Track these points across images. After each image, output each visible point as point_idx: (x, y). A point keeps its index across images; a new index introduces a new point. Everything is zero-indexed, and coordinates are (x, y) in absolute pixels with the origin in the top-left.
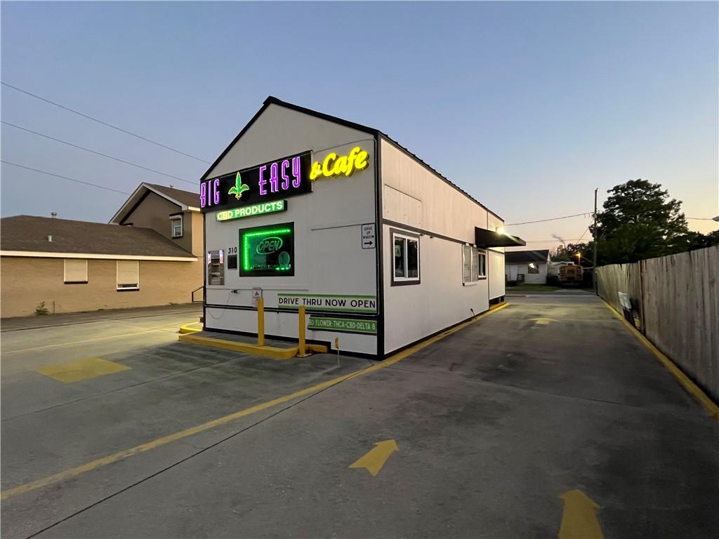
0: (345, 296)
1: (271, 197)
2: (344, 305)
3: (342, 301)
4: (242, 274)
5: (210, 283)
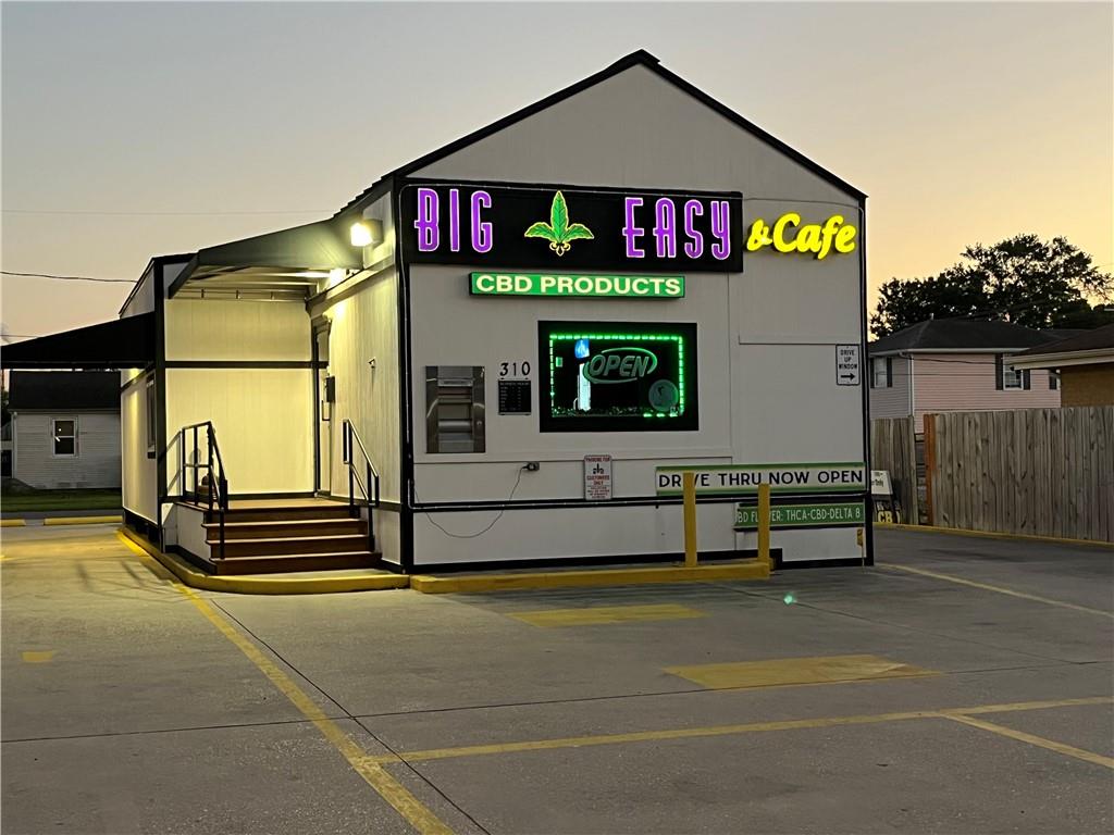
0: (807, 466)
1: (653, 265)
2: (805, 481)
3: (802, 474)
4: (548, 424)
5: (432, 448)
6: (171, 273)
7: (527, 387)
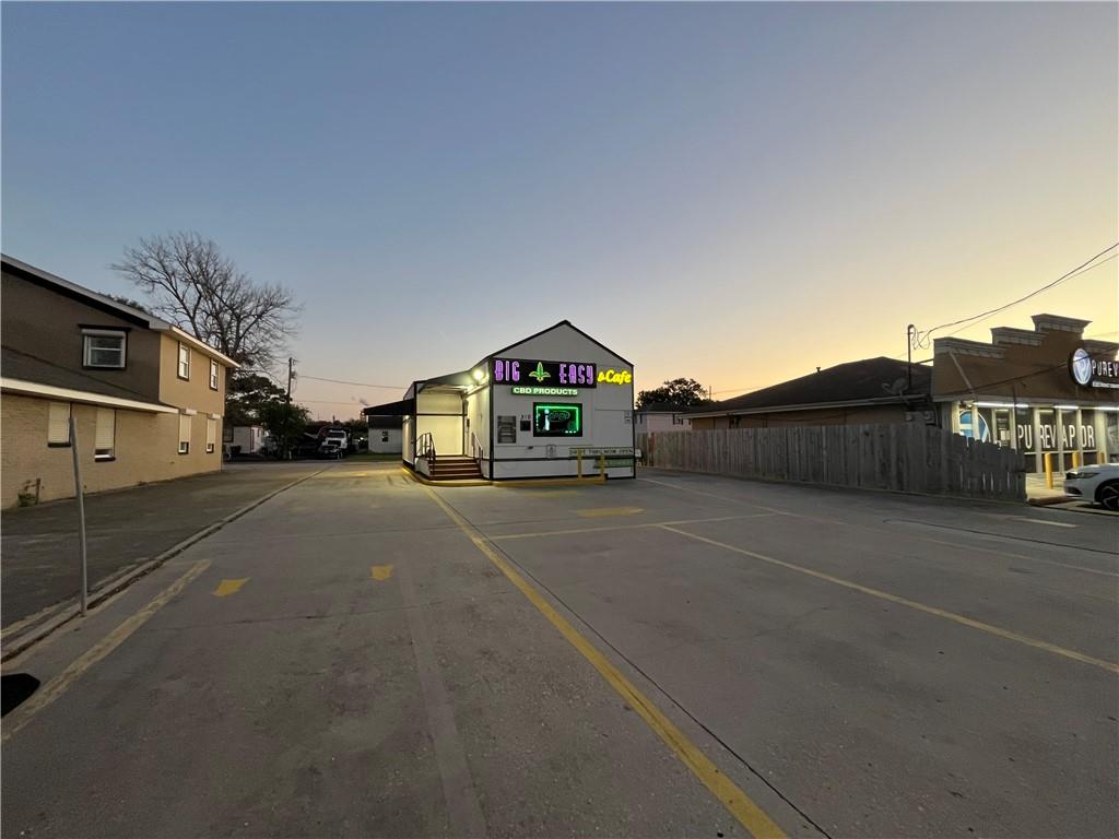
0: (616, 448)
1: (569, 385)
2: (615, 453)
3: (614, 450)
4: (536, 434)
5: (499, 441)
6: (419, 386)
7: (529, 422)
